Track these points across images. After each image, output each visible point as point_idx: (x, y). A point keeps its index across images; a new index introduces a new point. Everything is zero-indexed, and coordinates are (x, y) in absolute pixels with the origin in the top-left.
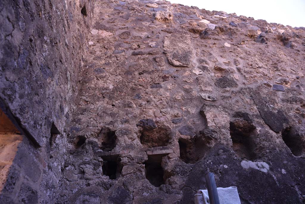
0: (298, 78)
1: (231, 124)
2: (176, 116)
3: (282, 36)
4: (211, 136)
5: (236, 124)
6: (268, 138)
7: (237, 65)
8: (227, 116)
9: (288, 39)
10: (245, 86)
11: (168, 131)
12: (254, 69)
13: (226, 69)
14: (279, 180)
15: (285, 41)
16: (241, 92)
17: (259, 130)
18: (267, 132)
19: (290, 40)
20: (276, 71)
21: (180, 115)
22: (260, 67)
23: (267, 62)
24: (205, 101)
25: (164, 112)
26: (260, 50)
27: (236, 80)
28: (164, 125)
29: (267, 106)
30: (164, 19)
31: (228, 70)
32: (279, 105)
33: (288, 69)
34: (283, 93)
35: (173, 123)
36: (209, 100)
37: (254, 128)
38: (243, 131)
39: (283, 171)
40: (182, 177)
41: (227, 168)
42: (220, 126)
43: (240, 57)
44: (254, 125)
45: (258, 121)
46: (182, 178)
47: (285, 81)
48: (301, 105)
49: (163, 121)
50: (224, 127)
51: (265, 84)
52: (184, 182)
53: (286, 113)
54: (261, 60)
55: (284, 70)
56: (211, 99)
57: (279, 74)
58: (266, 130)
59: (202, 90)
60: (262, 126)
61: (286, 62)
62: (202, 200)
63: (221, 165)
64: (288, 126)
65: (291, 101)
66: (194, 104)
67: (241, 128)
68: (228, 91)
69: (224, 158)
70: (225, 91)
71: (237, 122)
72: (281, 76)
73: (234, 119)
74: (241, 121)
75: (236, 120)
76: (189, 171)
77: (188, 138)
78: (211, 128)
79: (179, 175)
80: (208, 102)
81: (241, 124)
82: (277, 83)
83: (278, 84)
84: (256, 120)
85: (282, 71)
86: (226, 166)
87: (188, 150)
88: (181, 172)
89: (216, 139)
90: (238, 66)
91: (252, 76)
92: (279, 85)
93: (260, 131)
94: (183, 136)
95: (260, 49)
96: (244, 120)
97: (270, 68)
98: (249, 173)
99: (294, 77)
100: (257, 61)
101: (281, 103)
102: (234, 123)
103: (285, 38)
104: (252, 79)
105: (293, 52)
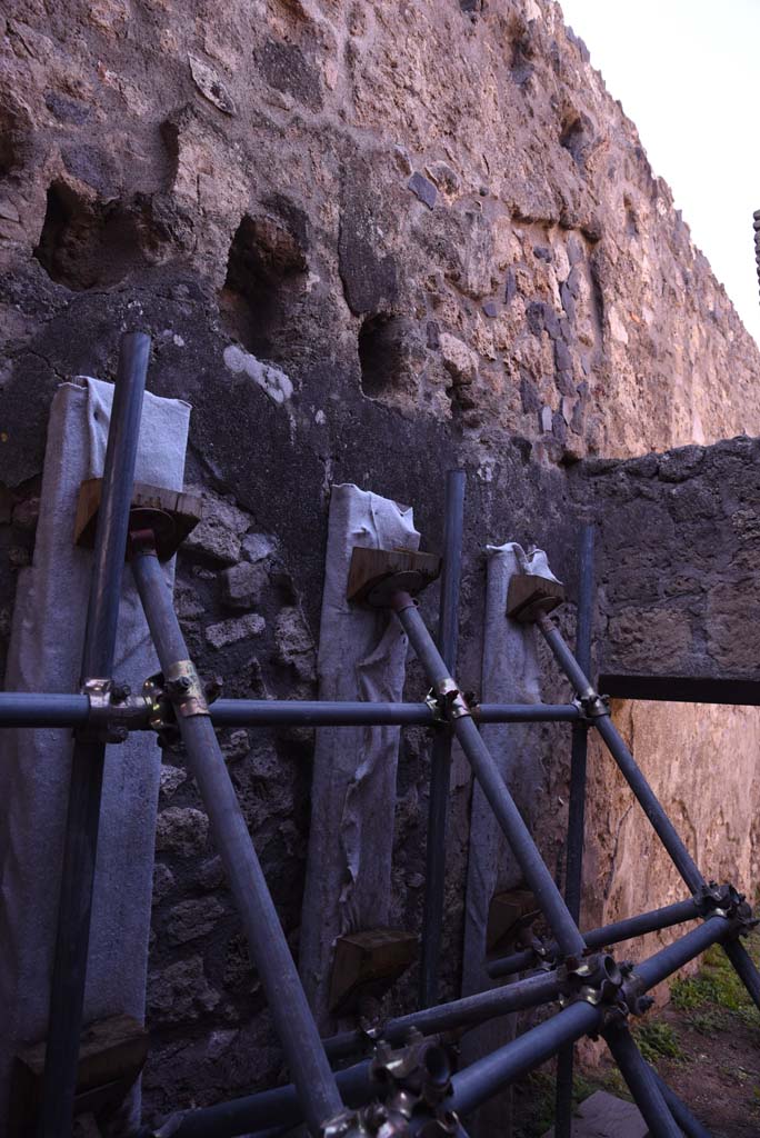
0: (482, 194)
1: (247, 221)
2: (68, 89)
3: (524, 31)
4: (169, 226)
5: (259, 229)
6: (325, 317)
7: (353, 30)
8: (244, 189)
9: (530, 54)
10: (341, 123)
11: (17, 128)
12: (394, 83)
13: (312, 21)
14: (298, 433)
15: (521, 55)
16: (320, 134)
17: (314, 281)
18: (331, 299)
19: (535, 62)
20: (446, 133)
21: (85, 95)
22: (413, 93)
23: (440, 88)
24: (196, 94)
25: (22, 40)
26: (446, 31)
27: (324, 86)
28: (10, 96)
29: (368, 227)
31: (317, 30)
32: (399, 242)
33: (477, 150)
34: (426, 214)
35: (50, 108)
36: (212, 103)
37: (301, 269)
38: (268, 262)
39: (320, 416)
40: (25, 316)
41: (182, 348)
42: (211, 209)
43: (376, 9)
44: (308, 262)
45: (322, 256)
46: (25, 320)
47: (449, 182)
48: (447, 272)
49: (10, 79)
50: (222, 222)
51: (398, 156)
52: (27, 337)
53: (402, 273)
54: (430, 68)
55: (465, 146)
56: (218, 100)
57: (450, 149)
58: (333, 291)
59: (203, 50)
60: (326, 275)
61: (483, 125)
62: (79, 406)
63: (166, 332)
64: (389, 311)
65: (431, 248)
66: (153, 82)
67: (268, 250)
68: (282, 107)
69: (182, 313)
70: (275, 101)
71: (264, 225)
72: (450, 159)
73: (261, 210)
74: (276, 229)
75: (266, 219)
76: (57, 310)
77: (86, 196)
78: (180, 203)
79: (18, 306)
80: (207, 106)
81: (274, 237)
82: (428, 173)
83: (430, 177)
84: (320, 248)
85: (459, 147)
86: (179, 341)
87: (69, 237)
88: (27, 300)
89: (181, 246)
90: (355, 40)
91: (378, 105)
92: (431, 182)
93: (314, 286)
94: (71, 181)
95: (447, 26)
96: (290, 230)
97: (437, 112)
98: (235, 387)
99: (478, 183)
100: (415, 63)
101: (407, 239)
102: (254, 223)
103: (527, 42)
104: (371, 116)
105: (518, 108)
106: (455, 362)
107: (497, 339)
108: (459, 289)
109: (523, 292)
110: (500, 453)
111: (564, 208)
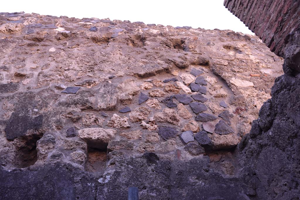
0: (111, 78)
10: (27, 90)
20: (89, 72)
22: (69, 70)
27: (20, 85)
29: (28, 111)
30: (9, 31)
33: (108, 69)
34: (70, 96)
43: (56, 61)
47: (88, 83)
48: (82, 108)
51: (56, 87)
53: (47, 118)
55: (100, 70)
57: (91, 75)
61: (112, 62)
65: (70, 104)
72: (91, 77)
82: (75, 85)
90: (43, 70)
92: (77, 87)
97: (83, 69)
99: (108, 77)
101: (54, 107)
104: (45, 83)
106: (90, 136)
107: (132, 118)
108: (95, 110)
109: (155, 96)
110: (122, 165)
111: (175, 63)
